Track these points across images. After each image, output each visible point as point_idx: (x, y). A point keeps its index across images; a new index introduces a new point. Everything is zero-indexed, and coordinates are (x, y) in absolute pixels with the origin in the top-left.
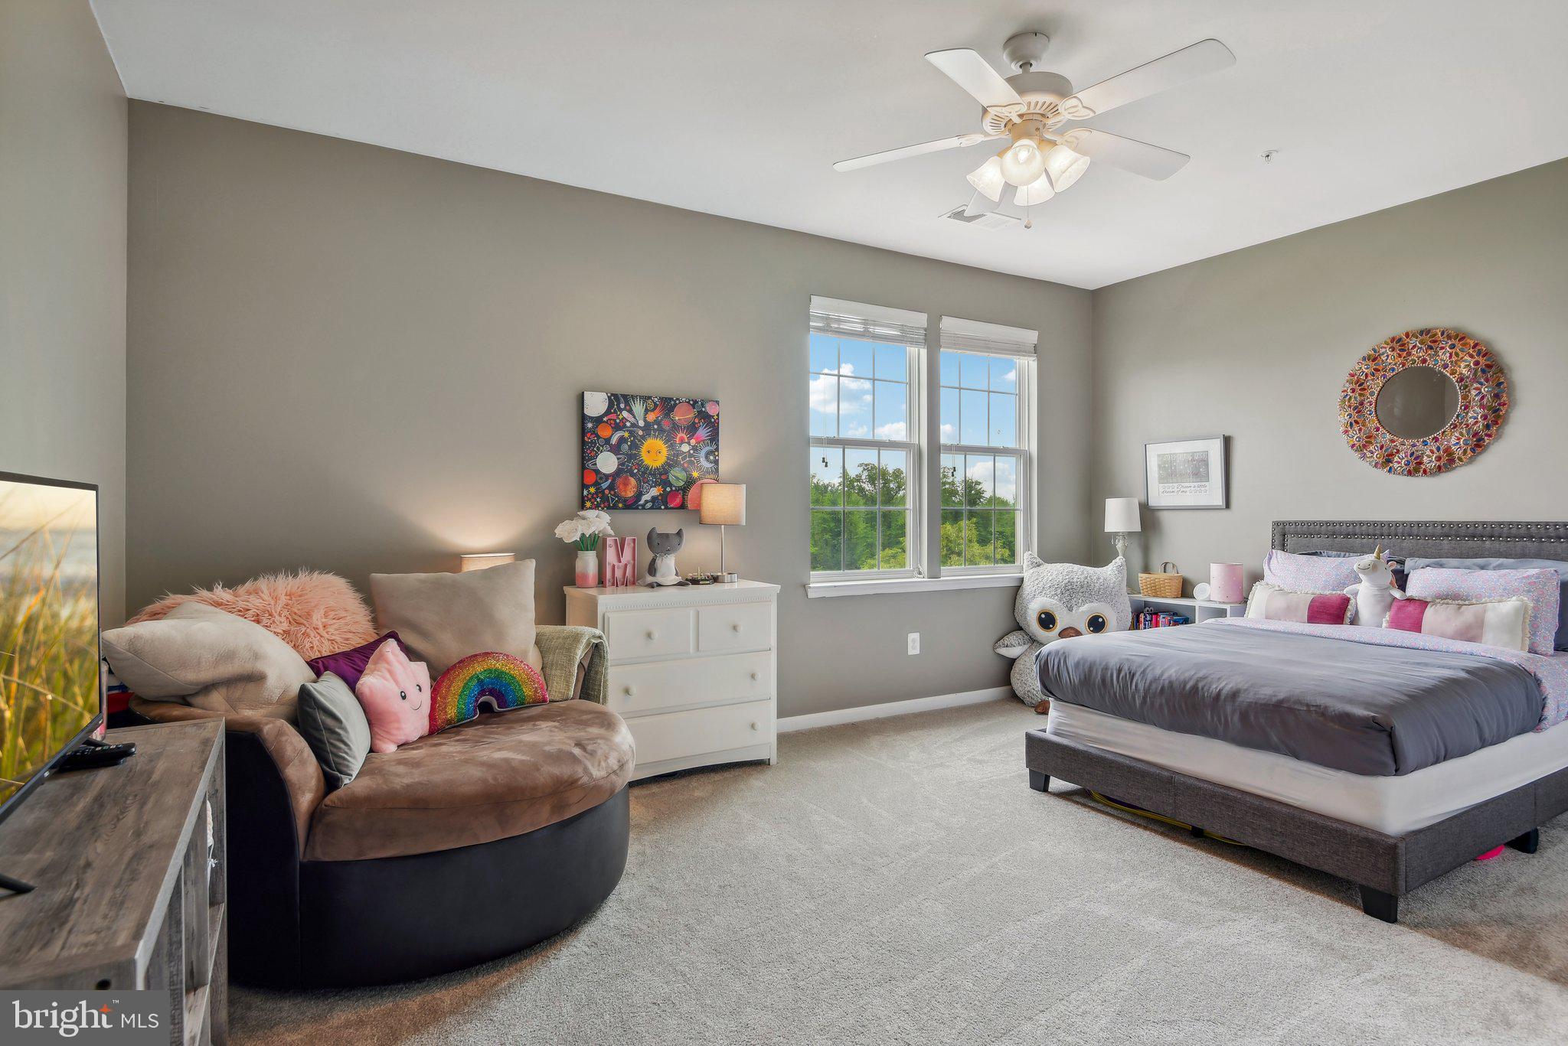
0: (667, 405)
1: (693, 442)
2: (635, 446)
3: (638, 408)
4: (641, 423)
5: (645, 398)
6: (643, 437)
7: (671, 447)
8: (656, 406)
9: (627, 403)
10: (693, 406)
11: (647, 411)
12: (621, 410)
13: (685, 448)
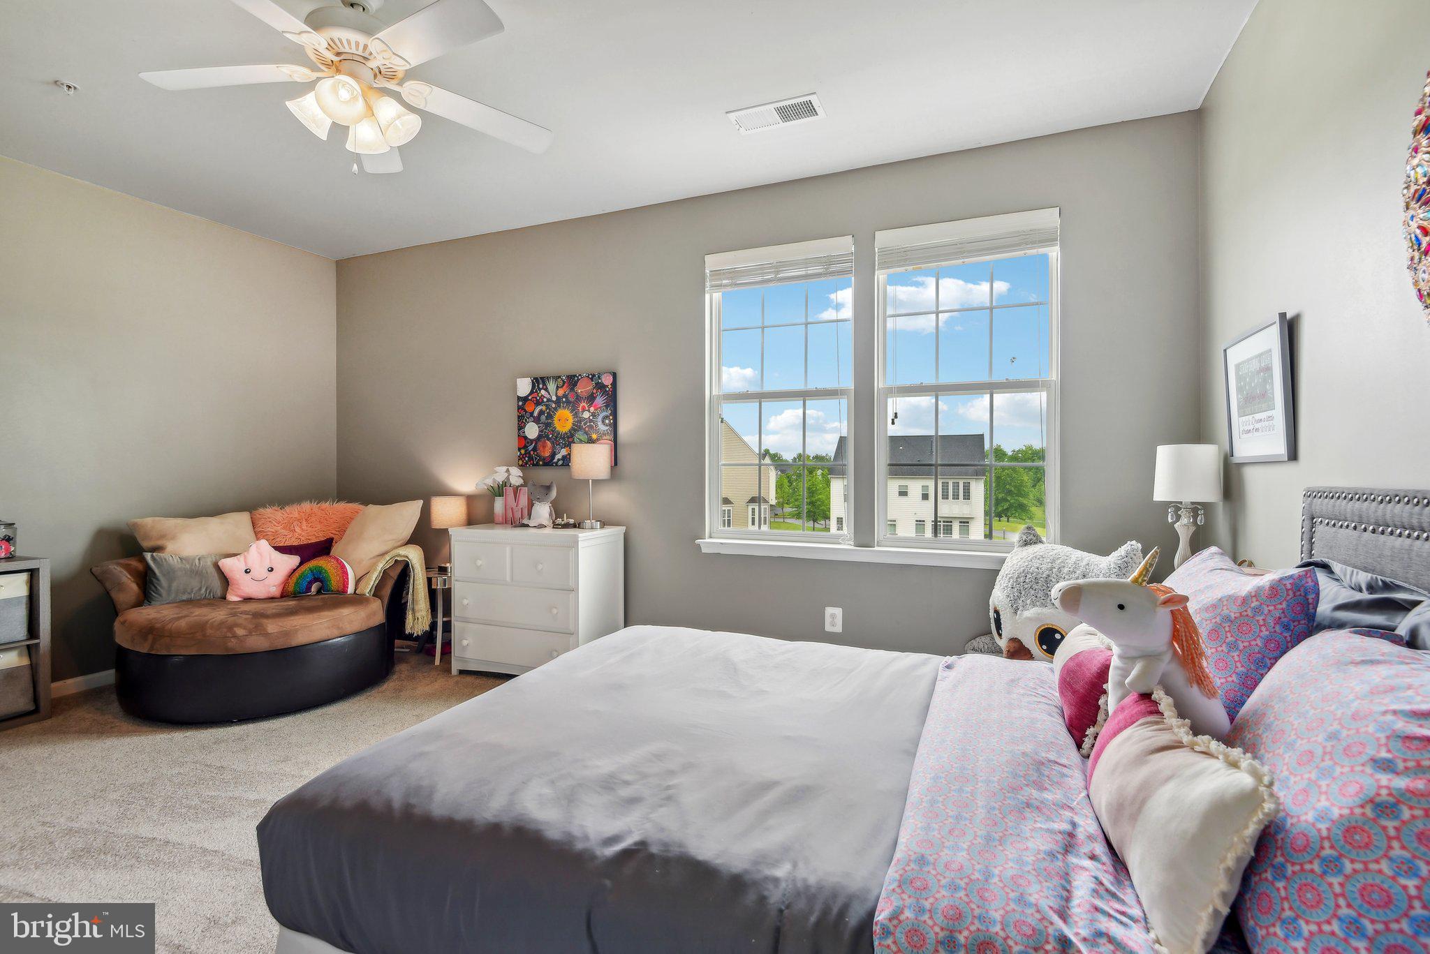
0: (572, 381)
1: (592, 409)
2: (550, 416)
3: (552, 386)
4: (554, 398)
5: (557, 378)
6: (556, 409)
7: (576, 415)
8: (564, 382)
9: (544, 384)
10: (592, 379)
11: (558, 388)
12: (540, 390)
13: (586, 415)
